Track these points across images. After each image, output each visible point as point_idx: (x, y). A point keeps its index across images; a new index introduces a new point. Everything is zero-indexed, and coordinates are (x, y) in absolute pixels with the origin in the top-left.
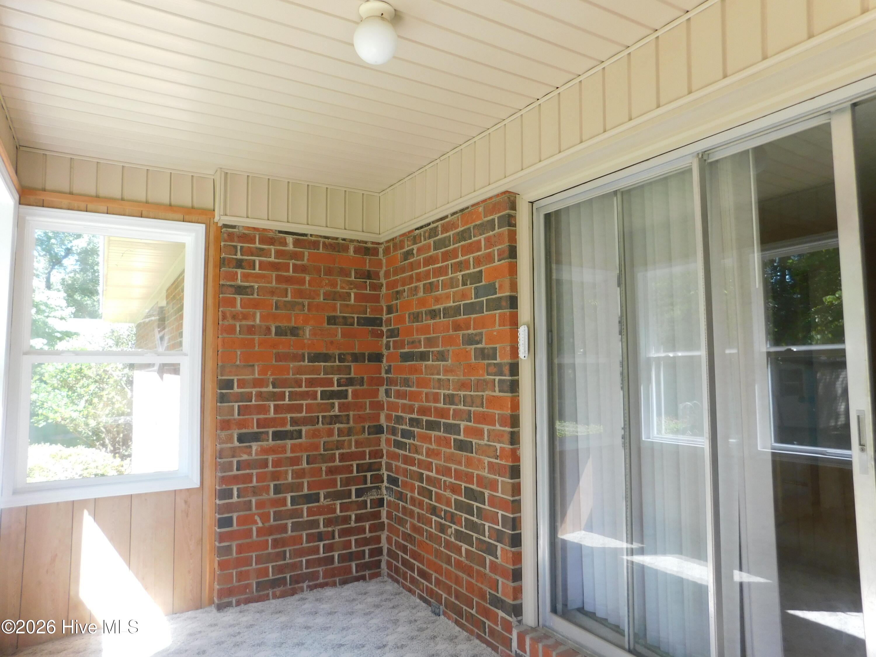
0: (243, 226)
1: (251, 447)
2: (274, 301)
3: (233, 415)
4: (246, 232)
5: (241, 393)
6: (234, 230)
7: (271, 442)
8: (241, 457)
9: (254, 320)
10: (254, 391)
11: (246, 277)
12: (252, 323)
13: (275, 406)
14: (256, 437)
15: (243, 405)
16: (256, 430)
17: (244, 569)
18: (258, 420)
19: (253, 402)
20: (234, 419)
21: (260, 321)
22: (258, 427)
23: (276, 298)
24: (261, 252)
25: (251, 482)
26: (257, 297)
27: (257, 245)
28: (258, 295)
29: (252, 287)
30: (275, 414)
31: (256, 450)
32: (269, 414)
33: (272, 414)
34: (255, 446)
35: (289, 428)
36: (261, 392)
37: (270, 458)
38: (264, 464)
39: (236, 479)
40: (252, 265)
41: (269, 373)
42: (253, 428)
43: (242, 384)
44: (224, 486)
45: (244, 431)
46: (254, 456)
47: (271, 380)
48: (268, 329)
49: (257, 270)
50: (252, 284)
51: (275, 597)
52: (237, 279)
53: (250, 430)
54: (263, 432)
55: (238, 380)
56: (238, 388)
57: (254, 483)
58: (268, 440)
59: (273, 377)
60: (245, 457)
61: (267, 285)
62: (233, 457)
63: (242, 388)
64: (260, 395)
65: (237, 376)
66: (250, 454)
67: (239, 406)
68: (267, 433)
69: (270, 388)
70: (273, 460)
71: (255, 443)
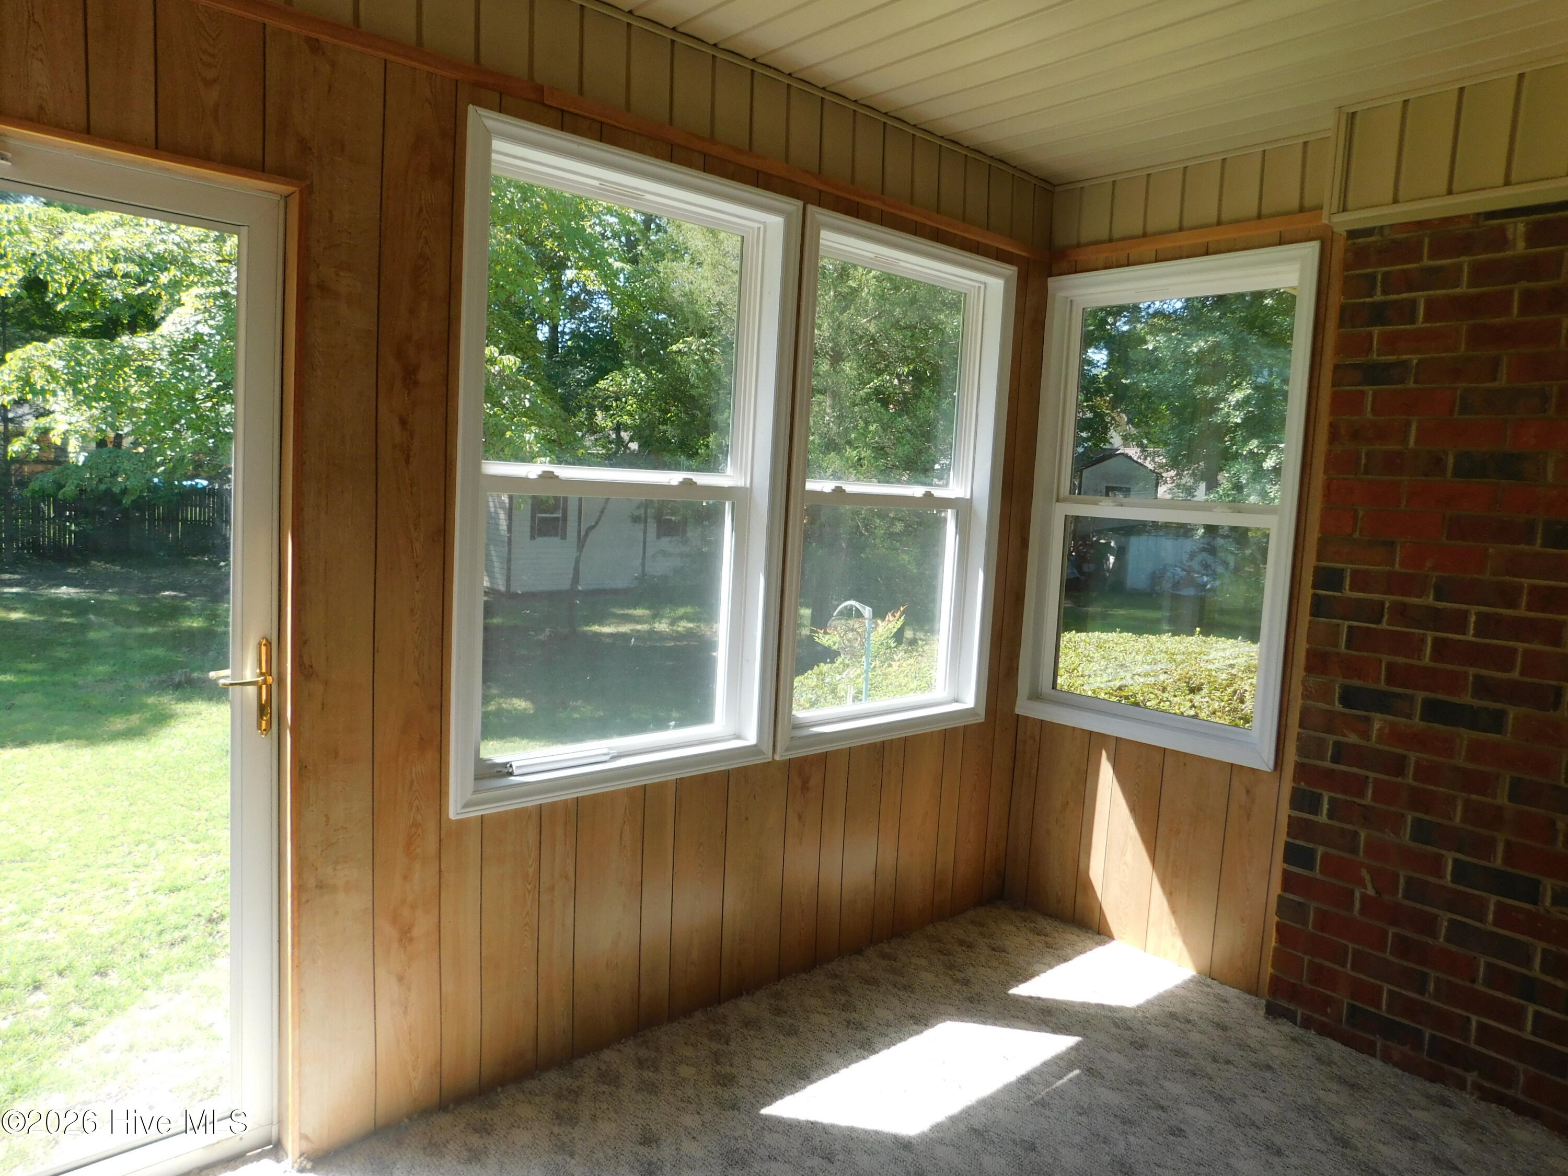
0: (1392, 226)
1: (1368, 720)
2: (1459, 392)
3: (1336, 645)
4: (1399, 236)
5: (1358, 601)
6: (1372, 239)
7: (1416, 723)
8: (1344, 735)
9: (1405, 440)
10: (1388, 600)
11: (1390, 343)
12: (1397, 447)
13: (1436, 640)
14: (1382, 702)
15: (1359, 627)
16: (1383, 686)
17: (1328, 964)
18: (1390, 666)
19: (1384, 625)
20: (1338, 654)
21: (1416, 442)
22: (1389, 681)
23: (1464, 385)
24: (1431, 278)
25: (1362, 794)
26: (1415, 386)
27: (1426, 262)
28: (1416, 382)
29: (1405, 363)
30: (1433, 659)
31: (1380, 729)
32: (1419, 659)
33: (1427, 658)
34: (1378, 722)
35: (1467, 699)
36: (1404, 605)
37: (1413, 757)
38: (1398, 766)
39: (1329, 778)
40: (1407, 311)
41: (1428, 564)
42: (1378, 680)
43: (1361, 581)
44: (1303, 784)
45: (1356, 682)
46: (1373, 742)
47: (1434, 580)
48: (1438, 462)
49: (1420, 323)
50: (1404, 357)
51: (1387, 1058)
52: (1371, 348)
53: (1371, 685)
54: (1399, 696)
55: (1354, 573)
56: (1351, 590)
57: (1368, 800)
58: (1409, 716)
59: (1438, 574)
60: (1352, 738)
61: (1443, 355)
62: (1328, 731)
63: (1360, 590)
64: (1401, 612)
65: (1352, 562)
66: (1365, 735)
67: (1350, 627)
68: (1411, 699)
69: (1430, 600)
70: (1417, 762)
71: (1379, 715)
